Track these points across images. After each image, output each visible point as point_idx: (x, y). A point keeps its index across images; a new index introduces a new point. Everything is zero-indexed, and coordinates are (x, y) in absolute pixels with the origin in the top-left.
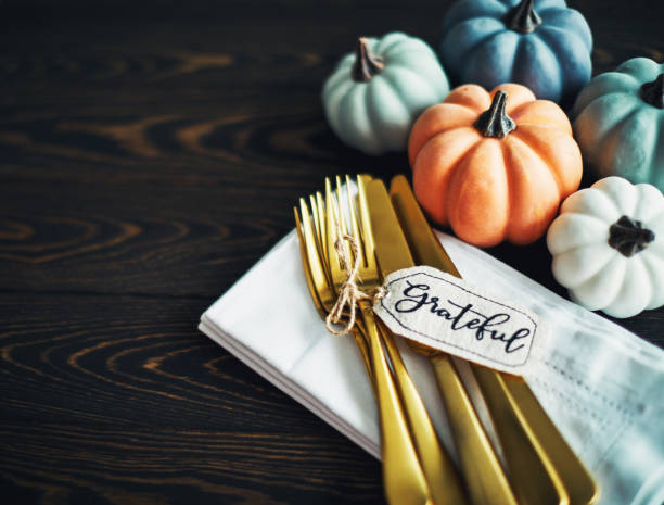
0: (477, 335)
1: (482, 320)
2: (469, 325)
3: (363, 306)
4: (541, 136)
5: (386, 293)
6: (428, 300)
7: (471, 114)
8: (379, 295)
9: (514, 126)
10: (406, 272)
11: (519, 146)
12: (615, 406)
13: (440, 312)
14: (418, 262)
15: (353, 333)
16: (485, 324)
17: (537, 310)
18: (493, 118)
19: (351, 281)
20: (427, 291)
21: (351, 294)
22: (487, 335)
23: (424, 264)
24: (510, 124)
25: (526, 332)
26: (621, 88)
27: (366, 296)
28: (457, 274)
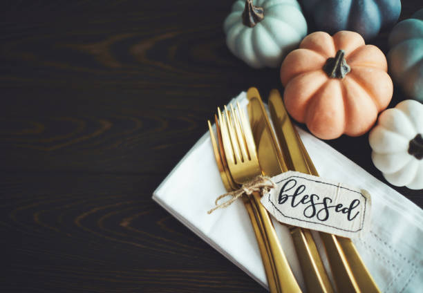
4: (367, 79)
7: (321, 59)
9: (349, 69)
11: (352, 84)
12: (407, 260)
18: (336, 67)
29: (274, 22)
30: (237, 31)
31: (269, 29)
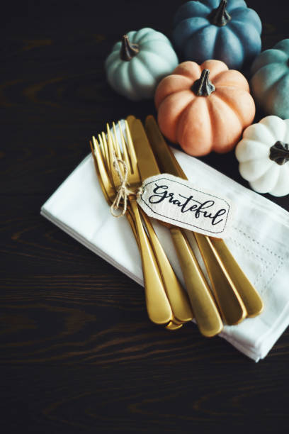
0: (196, 215)
1: (199, 205)
2: (191, 209)
3: (131, 198)
4: (230, 95)
5: (143, 191)
6: (167, 195)
7: (189, 81)
8: (140, 193)
9: (214, 89)
10: (154, 178)
11: (217, 100)
12: (274, 254)
13: (174, 202)
14: (162, 172)
15: (126, 214)
16: (200, 208)
17: (229, 196)
18: (202, 85)
19: (124, 186)
20: (167, 190)
21: (124, 193)
22: (202, 215)
25: (223, 212)
26: (277, 60)
27: (133, 193)
28: (184, 177)
29: (147, 55)
30: (115, 65)
31: (143, 61)
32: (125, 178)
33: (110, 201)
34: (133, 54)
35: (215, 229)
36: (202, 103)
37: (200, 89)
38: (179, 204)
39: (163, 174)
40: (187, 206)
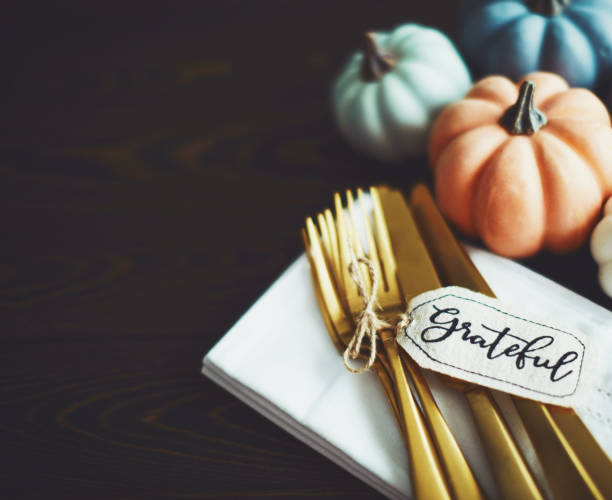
0: (518, 363)
1: (523, 345)
2: (507, 352)
3: (385, 337)
4: (577, 130)
5: (410, 321)
6: (459, 326)
7: (496, 110)
8: (403, 324)
9: (545, 120)
10: (432, 295)
11: (552, 143)
13: (473, 340)
14: (446, 283)
15: (374, 369)
16: (526, 350)
17: (584, 329)
18: (521, 113)
19: (370, 310)
20: (457, 316)
21: (370, 325)
22: (529, 362)
23: (452, 285)
24: (540, 118)
25: (572, 356)
27: (386, 325)
28: (489, 293)
30: (351, 92)
31: (405, 78)
32: (371, 294)
33: (341, 344)
34: (386, 68)
35: (557, 388)
36: (522, 147)
37: (519, 120)
38: (482, 343)
39: (449, 288)
40: (497, 346)
